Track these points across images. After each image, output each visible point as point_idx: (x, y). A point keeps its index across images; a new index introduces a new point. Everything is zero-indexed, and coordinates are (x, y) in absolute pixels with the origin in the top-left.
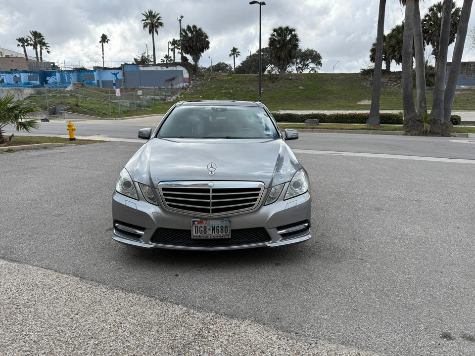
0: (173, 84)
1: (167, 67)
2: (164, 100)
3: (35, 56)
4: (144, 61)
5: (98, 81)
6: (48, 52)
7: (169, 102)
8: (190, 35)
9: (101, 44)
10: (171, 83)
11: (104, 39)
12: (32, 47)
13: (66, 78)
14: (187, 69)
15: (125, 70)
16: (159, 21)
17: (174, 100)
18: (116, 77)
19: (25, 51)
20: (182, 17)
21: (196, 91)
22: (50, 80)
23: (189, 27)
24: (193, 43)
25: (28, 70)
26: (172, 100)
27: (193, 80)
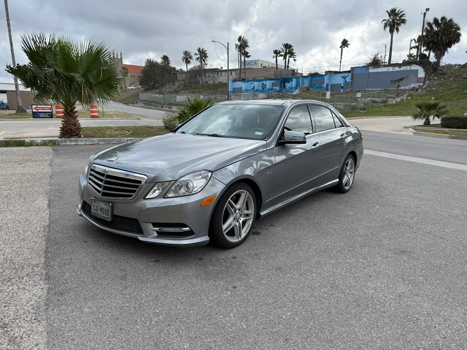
0: (400, 85)
1: (400, 67)
2: (385, 102)
3: (284, 65)
4: (376, 63)
5: (327, 85)
6: (295, 60)
7: (390, 104)
8: (436, 29)
9: (341, 49)
10: (397, 83)
11: (345, 43)
12: (283, 57)
13: (301, 83)
14: (423, 67)
15: (354, 73)
16: (402, 18)
17: (396, 102)
18: (345, 80)
19: (277, 61)
20: (428, 10)
21: (428, 91)
22: (288, 85)
23: (436, 21)
24: (438, 37)
25: (273, 77)
26: (394, 103)
27: (429, 79)
